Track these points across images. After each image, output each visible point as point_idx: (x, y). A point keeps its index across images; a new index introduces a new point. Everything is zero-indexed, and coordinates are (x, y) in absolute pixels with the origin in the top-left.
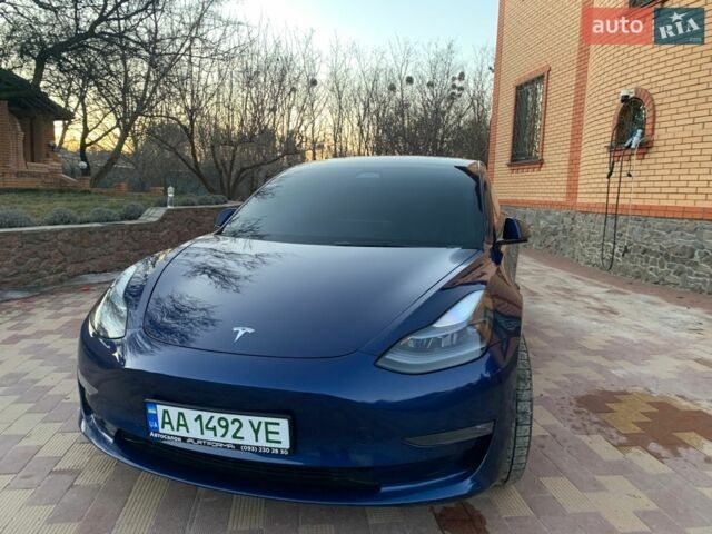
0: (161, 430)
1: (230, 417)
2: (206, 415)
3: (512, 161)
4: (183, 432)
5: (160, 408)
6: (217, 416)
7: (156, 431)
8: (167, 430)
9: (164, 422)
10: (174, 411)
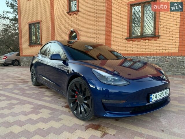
0: (152, 101)
1: (163, 92)
2: (160, 93)
3: (30, 44)
4: (156, 99)
5: (153, 95)
6: (161, 92)
7: (151, 101)
8: (153, 100)
9: (153, 98)
10: (155, 95)
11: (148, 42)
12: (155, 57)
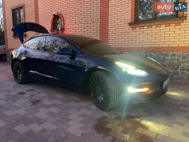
3: (14, 35)
11: (164, 28)
12: (176, 53)
